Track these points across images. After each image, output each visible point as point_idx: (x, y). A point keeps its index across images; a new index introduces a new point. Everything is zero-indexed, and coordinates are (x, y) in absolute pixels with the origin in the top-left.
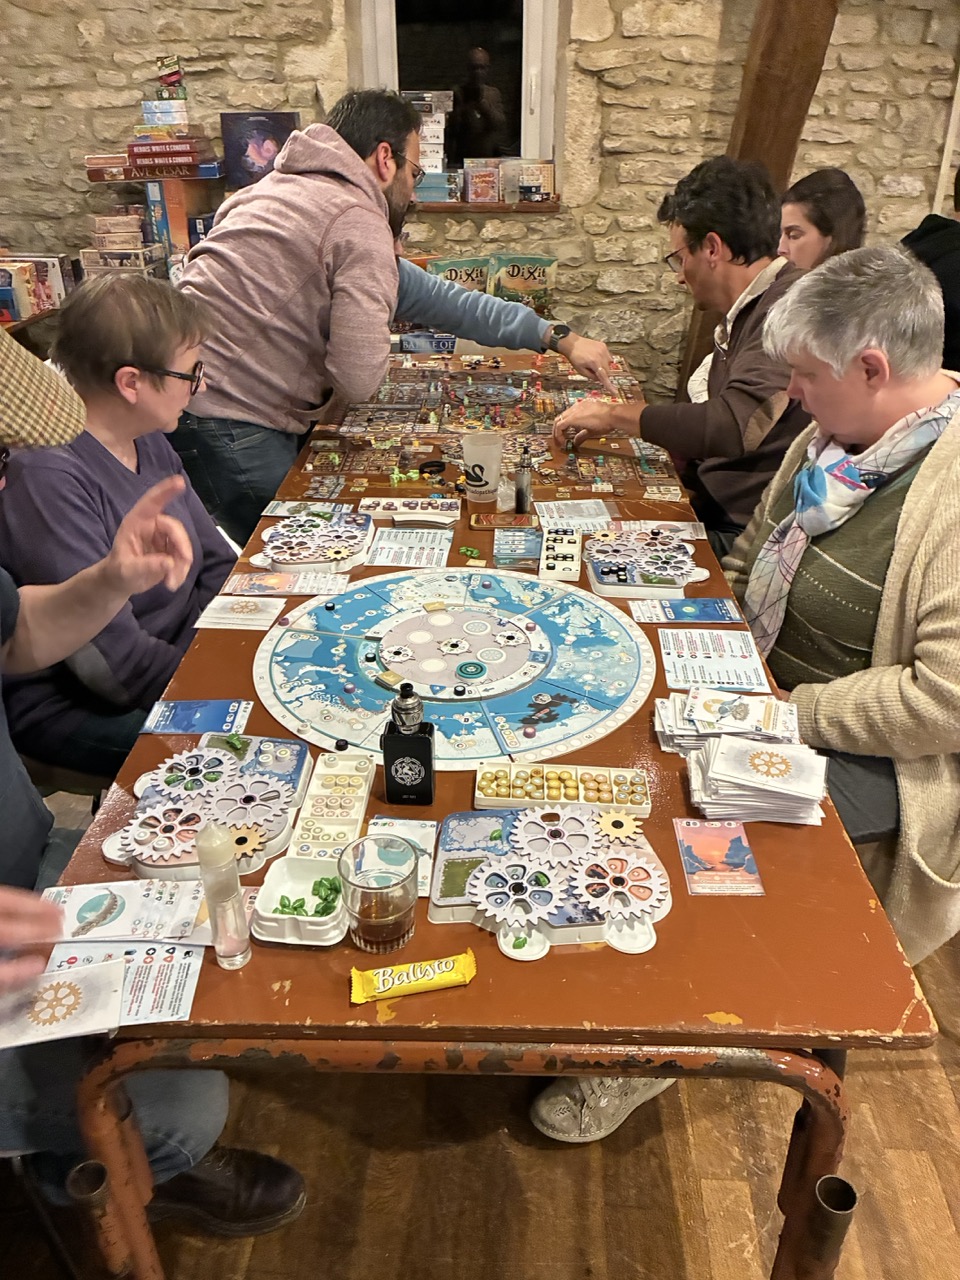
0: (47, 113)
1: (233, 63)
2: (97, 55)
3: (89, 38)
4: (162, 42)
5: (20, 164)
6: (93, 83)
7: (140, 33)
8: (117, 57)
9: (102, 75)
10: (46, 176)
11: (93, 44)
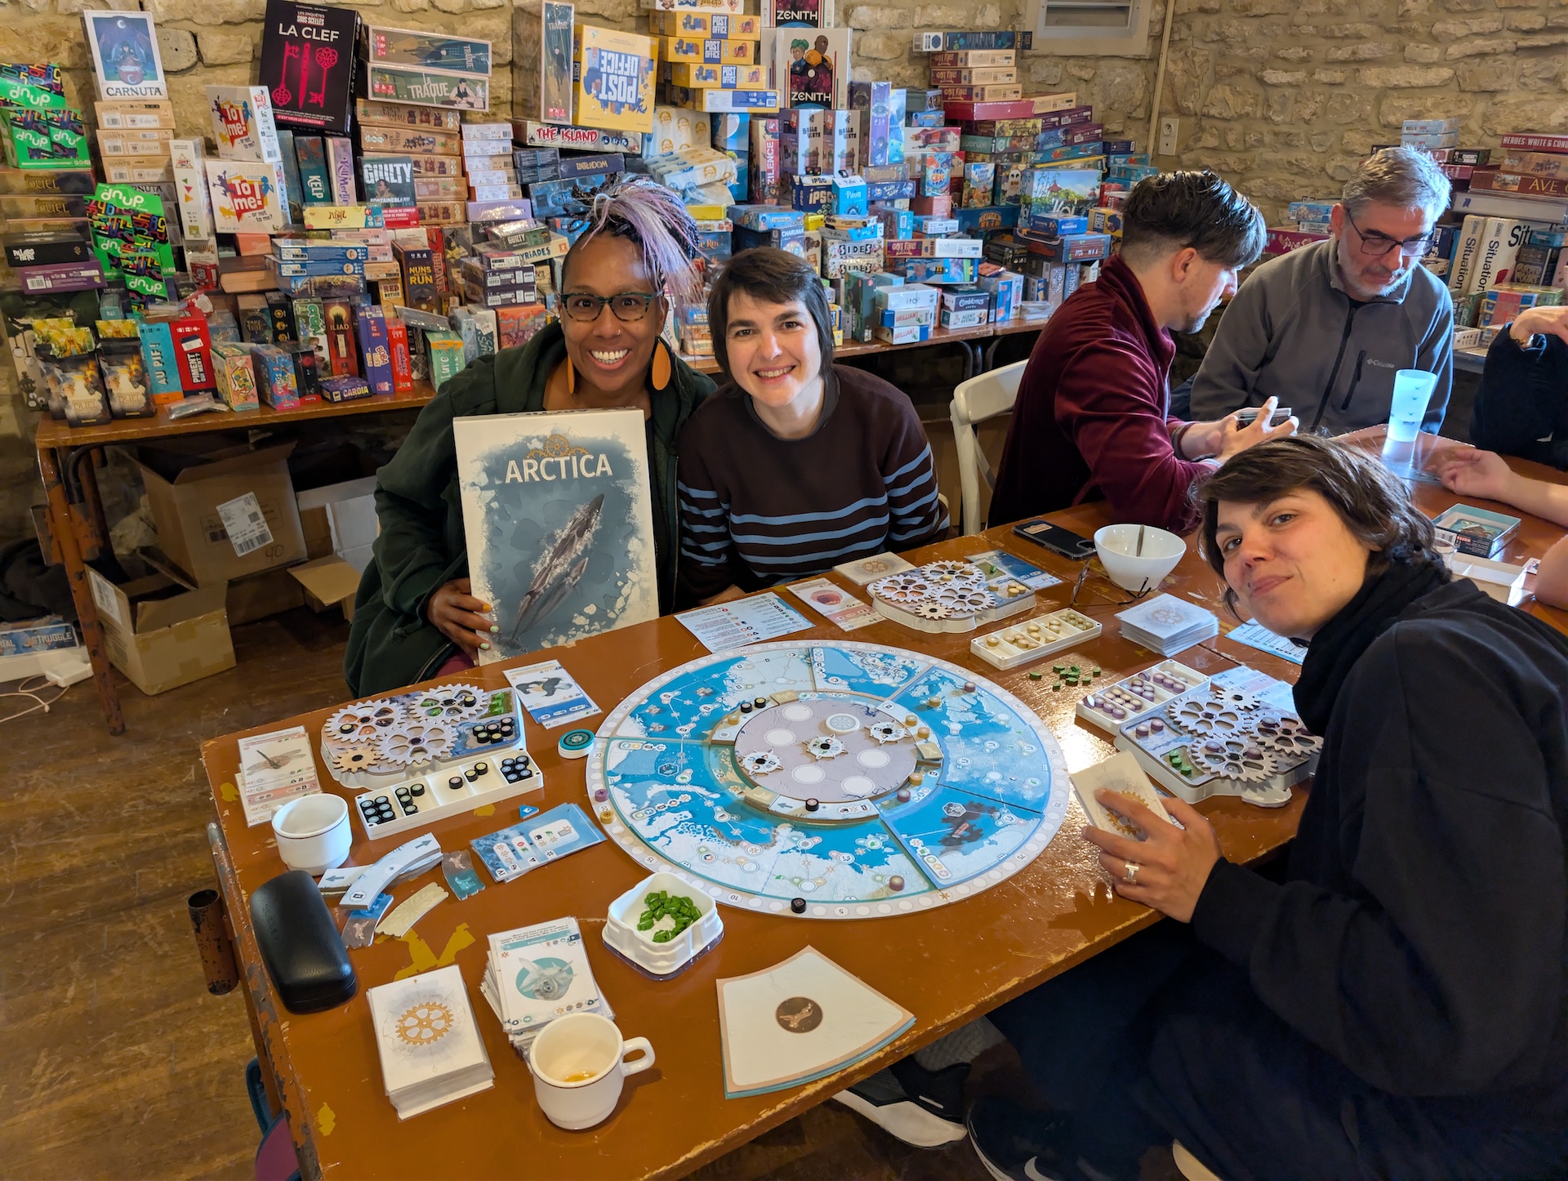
3: (1412, 5)
5: (1288, 145)
9: (1412, 48)
10: (1310, 160)
11: (1414, 13)
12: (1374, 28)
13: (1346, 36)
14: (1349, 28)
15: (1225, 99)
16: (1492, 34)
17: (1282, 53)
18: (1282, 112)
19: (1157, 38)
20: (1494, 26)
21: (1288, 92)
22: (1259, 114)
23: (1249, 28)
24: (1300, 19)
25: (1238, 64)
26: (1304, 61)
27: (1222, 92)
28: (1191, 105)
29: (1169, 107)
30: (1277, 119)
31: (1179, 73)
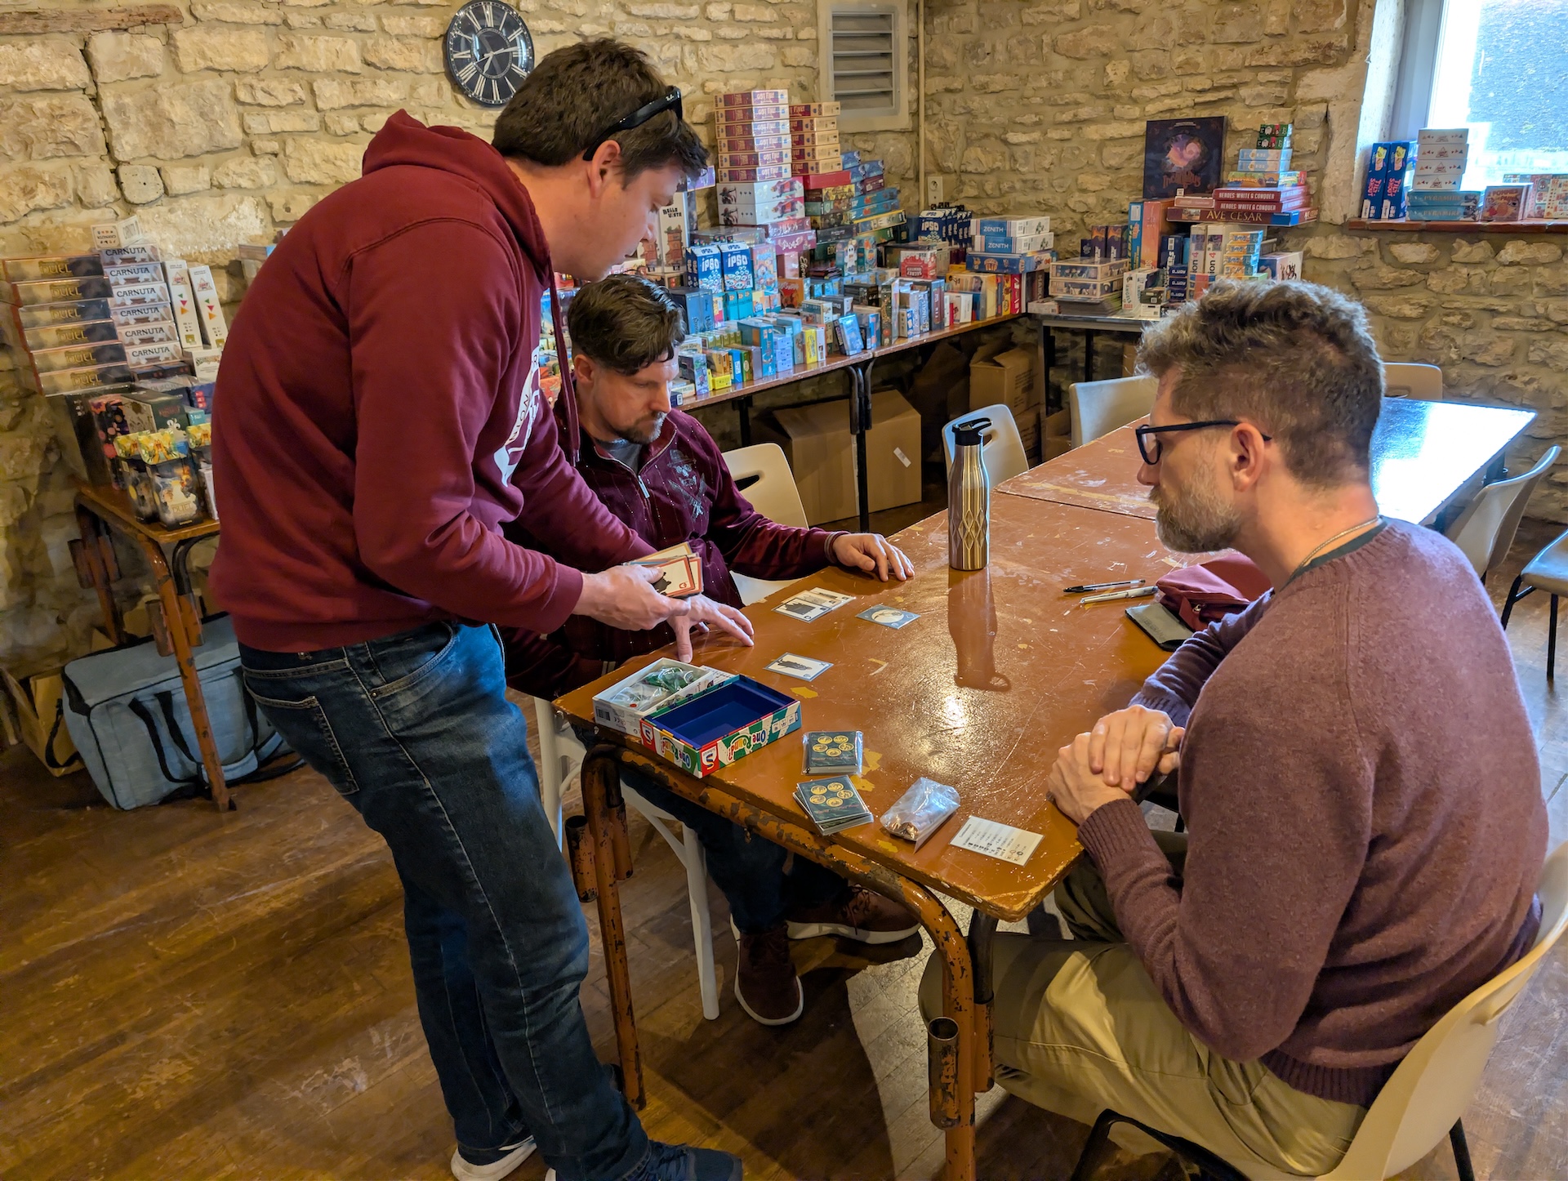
0: (1066, 145)
1: (1244, 92)
2: (1118, 92)
3: (1112, 77)
4: (1178, 76)
5: (1035, 189)
6: (1112, 117)
7: (1160, 70)
8: (1136, 93)
9: (1119, 109)
10: (1054, 199)
11: (1116, 83)
12: (1087, 96)
13: (1067, 104)
14: (1068, 97)
15: (978, 158)
16: (1176, 95)
17: (1018, 120)
18: (1027, 164)
19: (915, 114)
20: (1176, 89)
21: (1028, 148)
22: (1008, 167)
23: (989, 102)
24: (1029, 92)
25: (985, 131)
26: (1038, 124)
27: (974, 152)
28: (950, 165)
29: (932, 168)
30: (1022, 169)
31: (936, 140)
